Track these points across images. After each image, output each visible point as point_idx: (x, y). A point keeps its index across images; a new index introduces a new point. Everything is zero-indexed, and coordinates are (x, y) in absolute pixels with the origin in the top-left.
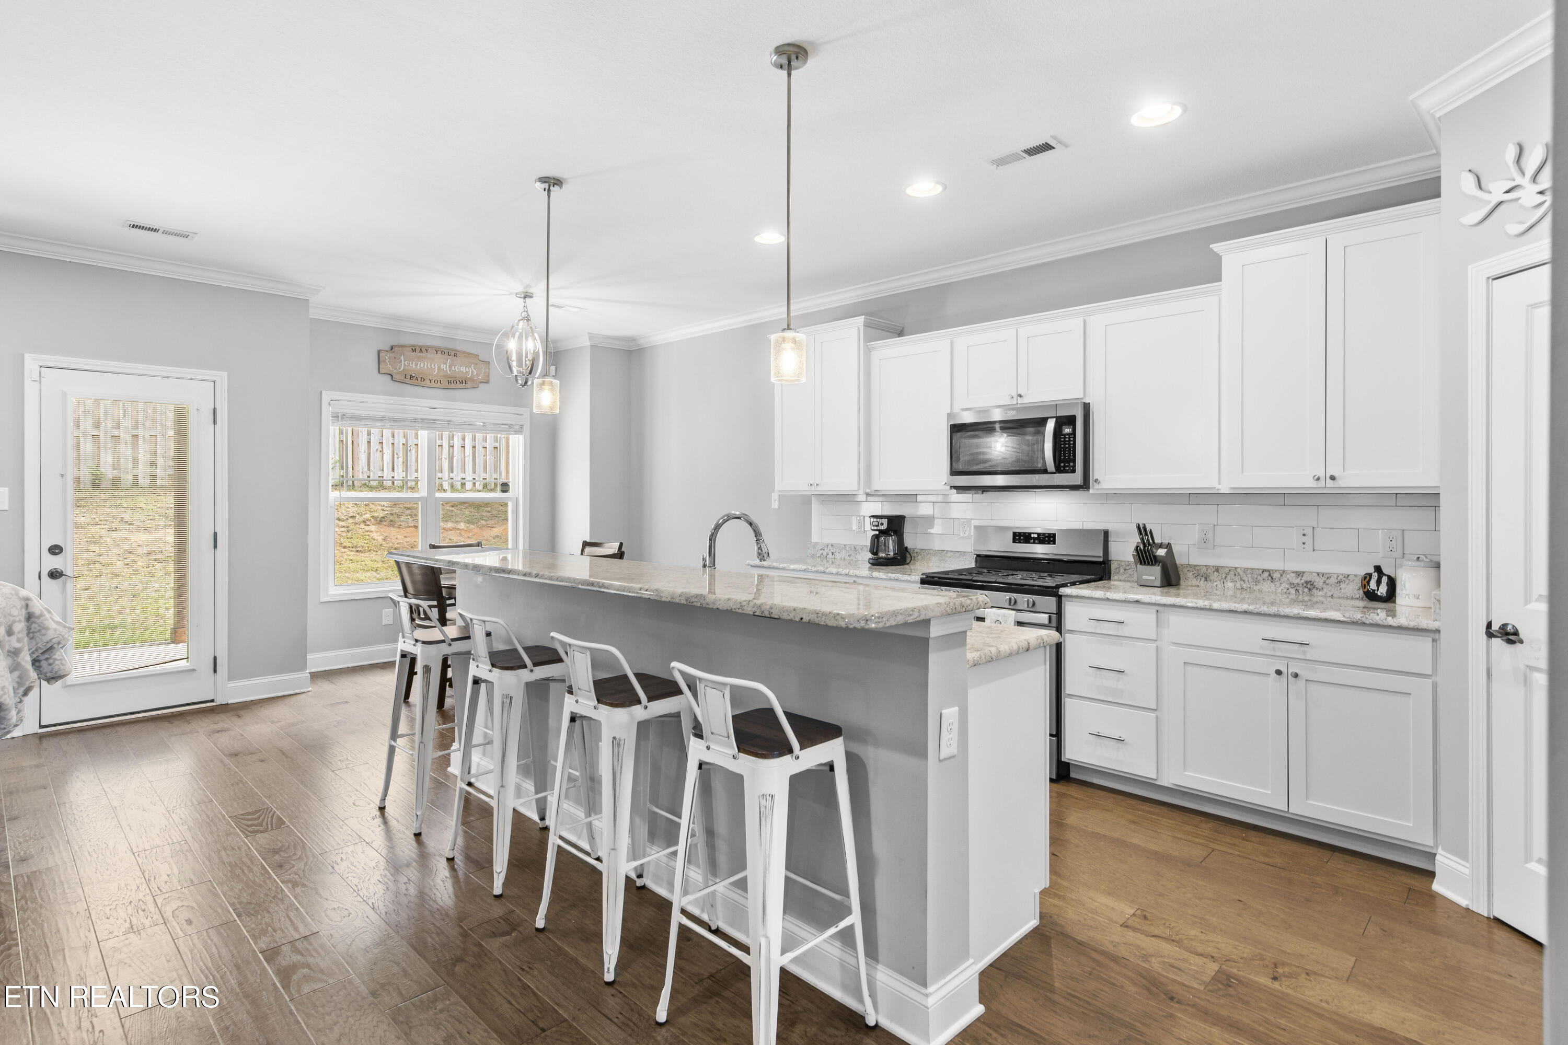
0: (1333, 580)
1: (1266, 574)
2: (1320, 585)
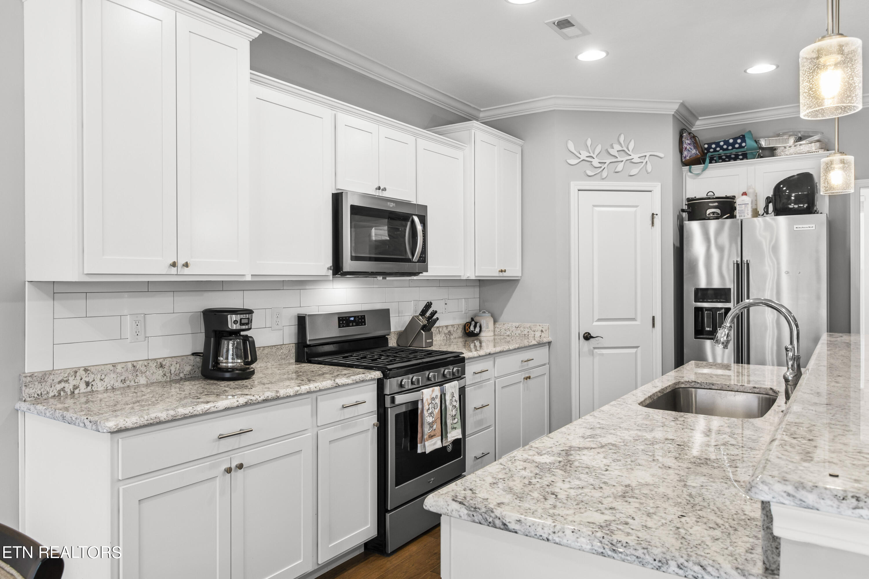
0: (456, 329)
2: (452, 332)
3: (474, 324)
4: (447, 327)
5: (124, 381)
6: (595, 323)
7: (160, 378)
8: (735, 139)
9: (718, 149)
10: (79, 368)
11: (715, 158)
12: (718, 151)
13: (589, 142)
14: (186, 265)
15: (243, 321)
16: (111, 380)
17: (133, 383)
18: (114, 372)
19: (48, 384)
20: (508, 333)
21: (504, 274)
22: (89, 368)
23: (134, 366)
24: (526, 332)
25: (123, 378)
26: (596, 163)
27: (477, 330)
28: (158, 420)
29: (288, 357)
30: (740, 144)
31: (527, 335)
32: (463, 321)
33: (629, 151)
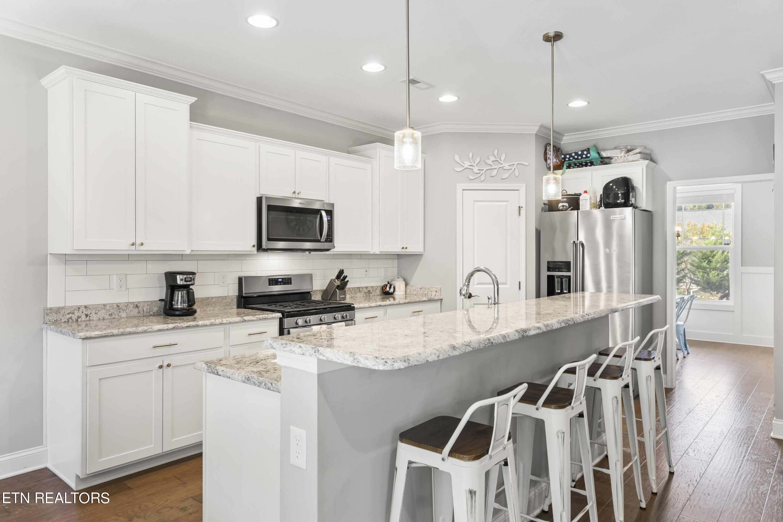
0: (375, 289)
1: (358, 289)
2: (371, 291)
3: (389, 286)
4: (367, 288)
5: (111, 315)
6: (476, 286)
7: (136, 314)
8: (582, 151)
9: (571, 158)
10: (81, 306)
11: (572, 165)
12: (572, 160)
13: (471, 155)
14: (142, 244)
15: (187, 280)
16: (102, 314)
17: (117, 316)
18: (105, 309)
19: (61, 314)
20: (415, 293)
21: (407, 250)
22: (88, 306)
23: (118, 306)
24: (426, 292)
25: (110, 313)
26: (476, 169)
27: (392, 290)
28: (112, 334)
29: (231, 304)
30: (586, 155)
31: (427, 295)
32: (382, 284)
33: (501, 161)
